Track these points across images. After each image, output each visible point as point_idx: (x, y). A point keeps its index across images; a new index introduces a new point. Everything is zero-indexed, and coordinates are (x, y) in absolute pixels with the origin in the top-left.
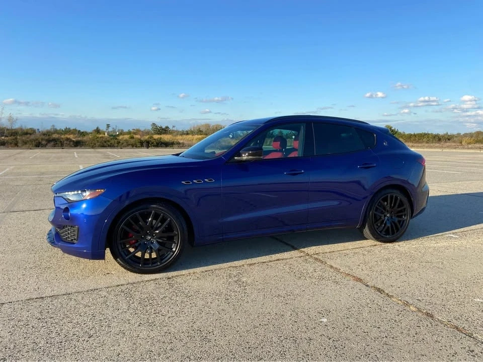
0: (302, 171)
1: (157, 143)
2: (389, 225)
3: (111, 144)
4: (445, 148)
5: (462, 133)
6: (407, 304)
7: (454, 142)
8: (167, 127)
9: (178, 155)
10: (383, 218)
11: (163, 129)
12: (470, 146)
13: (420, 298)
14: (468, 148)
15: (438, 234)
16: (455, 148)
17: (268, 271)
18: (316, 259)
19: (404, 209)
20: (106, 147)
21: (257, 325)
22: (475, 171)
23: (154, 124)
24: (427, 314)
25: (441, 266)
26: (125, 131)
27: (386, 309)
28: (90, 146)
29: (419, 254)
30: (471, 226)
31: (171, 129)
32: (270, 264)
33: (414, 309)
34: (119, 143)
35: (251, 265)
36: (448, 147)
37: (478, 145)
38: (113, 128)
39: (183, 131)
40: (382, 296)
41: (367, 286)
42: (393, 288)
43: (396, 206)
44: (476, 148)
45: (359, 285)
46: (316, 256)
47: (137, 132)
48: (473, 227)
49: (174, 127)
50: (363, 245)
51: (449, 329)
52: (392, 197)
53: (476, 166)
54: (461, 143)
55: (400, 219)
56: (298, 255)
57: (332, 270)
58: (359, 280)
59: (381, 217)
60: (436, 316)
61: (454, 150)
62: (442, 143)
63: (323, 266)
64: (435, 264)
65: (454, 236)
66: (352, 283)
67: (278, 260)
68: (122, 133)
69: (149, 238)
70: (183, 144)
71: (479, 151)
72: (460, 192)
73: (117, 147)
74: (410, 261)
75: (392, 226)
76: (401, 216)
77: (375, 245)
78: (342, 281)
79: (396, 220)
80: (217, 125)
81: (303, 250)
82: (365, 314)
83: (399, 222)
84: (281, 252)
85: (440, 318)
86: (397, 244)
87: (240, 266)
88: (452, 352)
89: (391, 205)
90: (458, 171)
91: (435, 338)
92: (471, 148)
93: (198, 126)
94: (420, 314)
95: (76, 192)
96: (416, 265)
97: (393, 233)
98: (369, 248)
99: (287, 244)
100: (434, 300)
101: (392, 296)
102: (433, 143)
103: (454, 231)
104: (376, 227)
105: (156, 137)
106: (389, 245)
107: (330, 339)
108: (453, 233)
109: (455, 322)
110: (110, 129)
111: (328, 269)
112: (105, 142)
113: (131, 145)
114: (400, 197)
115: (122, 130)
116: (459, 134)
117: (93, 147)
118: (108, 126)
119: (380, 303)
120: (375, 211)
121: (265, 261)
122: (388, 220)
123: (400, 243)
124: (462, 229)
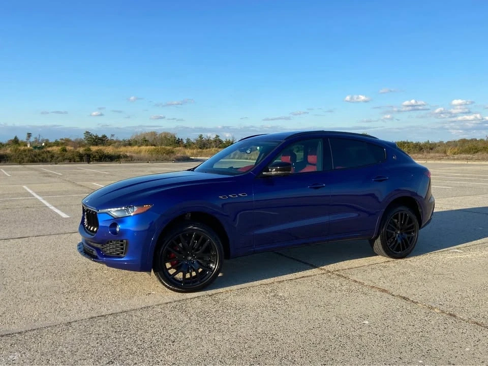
0: (324, 185)
1: (100, 157)
2: (399, 241)
3: (43, 158)
4: (429, 159)
5: (445, 141)
6: (432, 308)
7: (438, 152)
8: (104, 136)
9: (192, 170)
10: (394, 234)
11: (100, 139)
12: (456, 157)
13: (441, 303)
14: (454, 159)
15: (444, 250)
16: (440, 159)
17: (299, 287)
18: (339, 275)
19: (413, 226)
20: (37, 162)
21: (311, 328)
22: (466, 185)
23: (87, 133)
24: (451, 315)
25: (453, 277)
26: (50, 141)
27: (415, 312)
28: (16, 161)
29: (431, 268)
30: (472, 241)
31: (109, 138)
32: (297, 280)
33: (438, 311)
34: (52, 157)
35: (280, 282)
36: (432, 158)
37: (463, 156)
38: (36, 138)
39: (124, 141)
40: (409, 302)
41: (393, 295)
42: (416, 296)
43: (406, 223)
44: (463, 159)
45: (385, 295)
46: (337, 272)
47: (67, 142)
48: (474, 242)
49: (113, 135)
50: (377, 262)
51: (470, 324)
52: (402, 215)
53: (465, 180)
54: (445, 152)
55: (409, 235)
56: (320, 273)
57: (357, 284)
58: (384, 291)
59: (392, 234)
60: (458, 315)
61: (439, 162)
62: (425, 154)
63: (348, 281)
64: (447, 276)
65: (458, 251)
66: (378, 293)
67: (303, 277)
68: (48, 144)
69: (190, 258)
70: (131, 157)
71: (466, 163)
72: (454, 208)
73: (51, 161)
74: (424, 274)
75: (402, 242)
76: (410, 233)
77: (388, 261)
78: (369, 292)
79: (406, 236)
80: (165, 133)
81: (323, 267)
82: (399, 317)
83: (409, 238)
84: (303, 270)
85: (461, 317)
86: (408, 259)
87: (271, 284)
88: (477, 339)
89: (401, 222)
90: (448, 186)
91: (461, 331)
92: (458, 159)
93: (141, 134)
94: (445, 315)
95: (119, 209)
96: (430, 277)
97: (404, 249)
98: (383, 264)
99: (306, 263)
100: (453, 304)
101: (417, 302)
102: (414, 153)
103: (457, 246)
104: (388, 244)
105: (94, 148)
106: (402, 261)
107: (376, 335)
108: (458, 249)
109: (475, 320)
110: (32, 139)
111: (353, 283)
112: (35, 156)
113: (68, 159)
114: (409, 214)
115: (47, 141)
116: (441, 143)
117: (20, 163)
118: (29, 135)
119: (409, 308)
120: (388, 229)
121: (291, 278)
122: (398, 236)
123: (411, 259)
124: (464, 245)
